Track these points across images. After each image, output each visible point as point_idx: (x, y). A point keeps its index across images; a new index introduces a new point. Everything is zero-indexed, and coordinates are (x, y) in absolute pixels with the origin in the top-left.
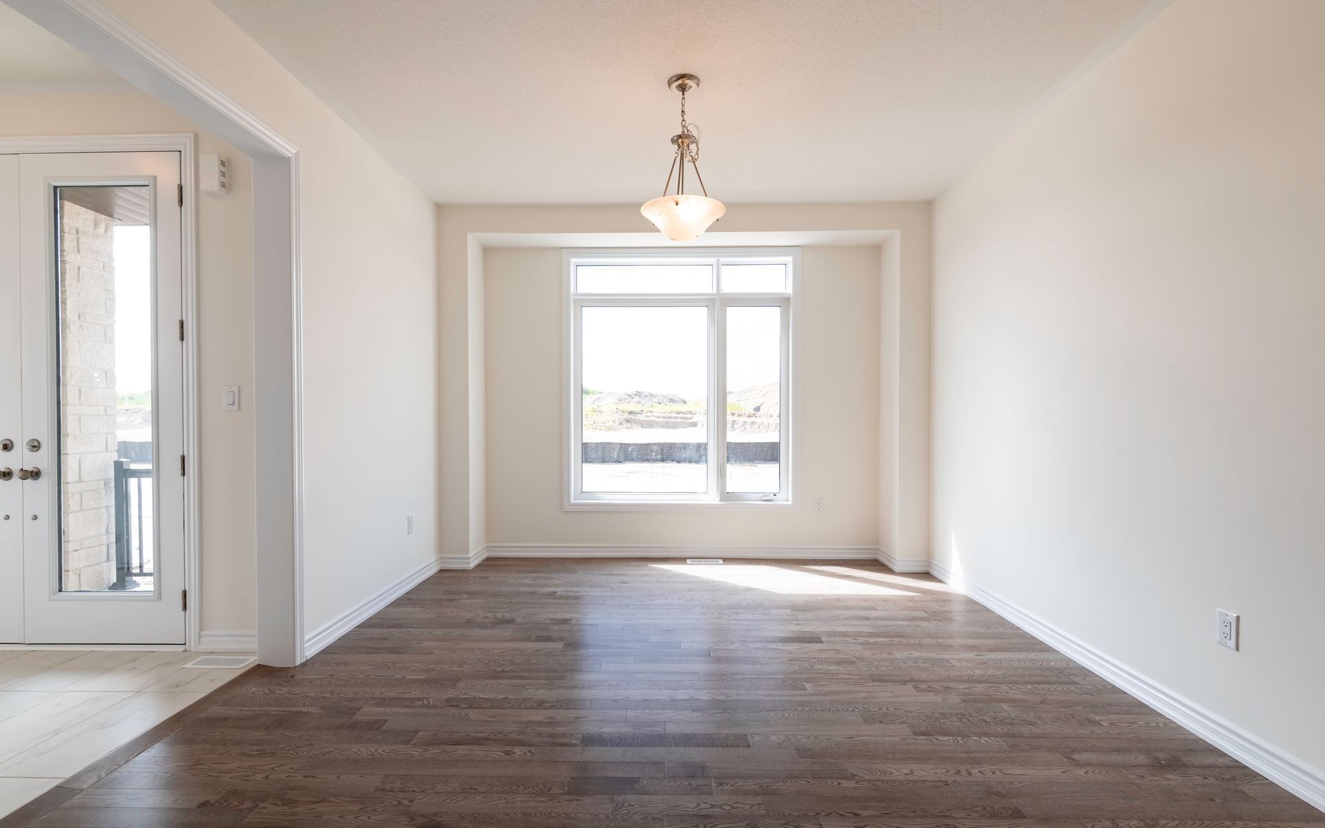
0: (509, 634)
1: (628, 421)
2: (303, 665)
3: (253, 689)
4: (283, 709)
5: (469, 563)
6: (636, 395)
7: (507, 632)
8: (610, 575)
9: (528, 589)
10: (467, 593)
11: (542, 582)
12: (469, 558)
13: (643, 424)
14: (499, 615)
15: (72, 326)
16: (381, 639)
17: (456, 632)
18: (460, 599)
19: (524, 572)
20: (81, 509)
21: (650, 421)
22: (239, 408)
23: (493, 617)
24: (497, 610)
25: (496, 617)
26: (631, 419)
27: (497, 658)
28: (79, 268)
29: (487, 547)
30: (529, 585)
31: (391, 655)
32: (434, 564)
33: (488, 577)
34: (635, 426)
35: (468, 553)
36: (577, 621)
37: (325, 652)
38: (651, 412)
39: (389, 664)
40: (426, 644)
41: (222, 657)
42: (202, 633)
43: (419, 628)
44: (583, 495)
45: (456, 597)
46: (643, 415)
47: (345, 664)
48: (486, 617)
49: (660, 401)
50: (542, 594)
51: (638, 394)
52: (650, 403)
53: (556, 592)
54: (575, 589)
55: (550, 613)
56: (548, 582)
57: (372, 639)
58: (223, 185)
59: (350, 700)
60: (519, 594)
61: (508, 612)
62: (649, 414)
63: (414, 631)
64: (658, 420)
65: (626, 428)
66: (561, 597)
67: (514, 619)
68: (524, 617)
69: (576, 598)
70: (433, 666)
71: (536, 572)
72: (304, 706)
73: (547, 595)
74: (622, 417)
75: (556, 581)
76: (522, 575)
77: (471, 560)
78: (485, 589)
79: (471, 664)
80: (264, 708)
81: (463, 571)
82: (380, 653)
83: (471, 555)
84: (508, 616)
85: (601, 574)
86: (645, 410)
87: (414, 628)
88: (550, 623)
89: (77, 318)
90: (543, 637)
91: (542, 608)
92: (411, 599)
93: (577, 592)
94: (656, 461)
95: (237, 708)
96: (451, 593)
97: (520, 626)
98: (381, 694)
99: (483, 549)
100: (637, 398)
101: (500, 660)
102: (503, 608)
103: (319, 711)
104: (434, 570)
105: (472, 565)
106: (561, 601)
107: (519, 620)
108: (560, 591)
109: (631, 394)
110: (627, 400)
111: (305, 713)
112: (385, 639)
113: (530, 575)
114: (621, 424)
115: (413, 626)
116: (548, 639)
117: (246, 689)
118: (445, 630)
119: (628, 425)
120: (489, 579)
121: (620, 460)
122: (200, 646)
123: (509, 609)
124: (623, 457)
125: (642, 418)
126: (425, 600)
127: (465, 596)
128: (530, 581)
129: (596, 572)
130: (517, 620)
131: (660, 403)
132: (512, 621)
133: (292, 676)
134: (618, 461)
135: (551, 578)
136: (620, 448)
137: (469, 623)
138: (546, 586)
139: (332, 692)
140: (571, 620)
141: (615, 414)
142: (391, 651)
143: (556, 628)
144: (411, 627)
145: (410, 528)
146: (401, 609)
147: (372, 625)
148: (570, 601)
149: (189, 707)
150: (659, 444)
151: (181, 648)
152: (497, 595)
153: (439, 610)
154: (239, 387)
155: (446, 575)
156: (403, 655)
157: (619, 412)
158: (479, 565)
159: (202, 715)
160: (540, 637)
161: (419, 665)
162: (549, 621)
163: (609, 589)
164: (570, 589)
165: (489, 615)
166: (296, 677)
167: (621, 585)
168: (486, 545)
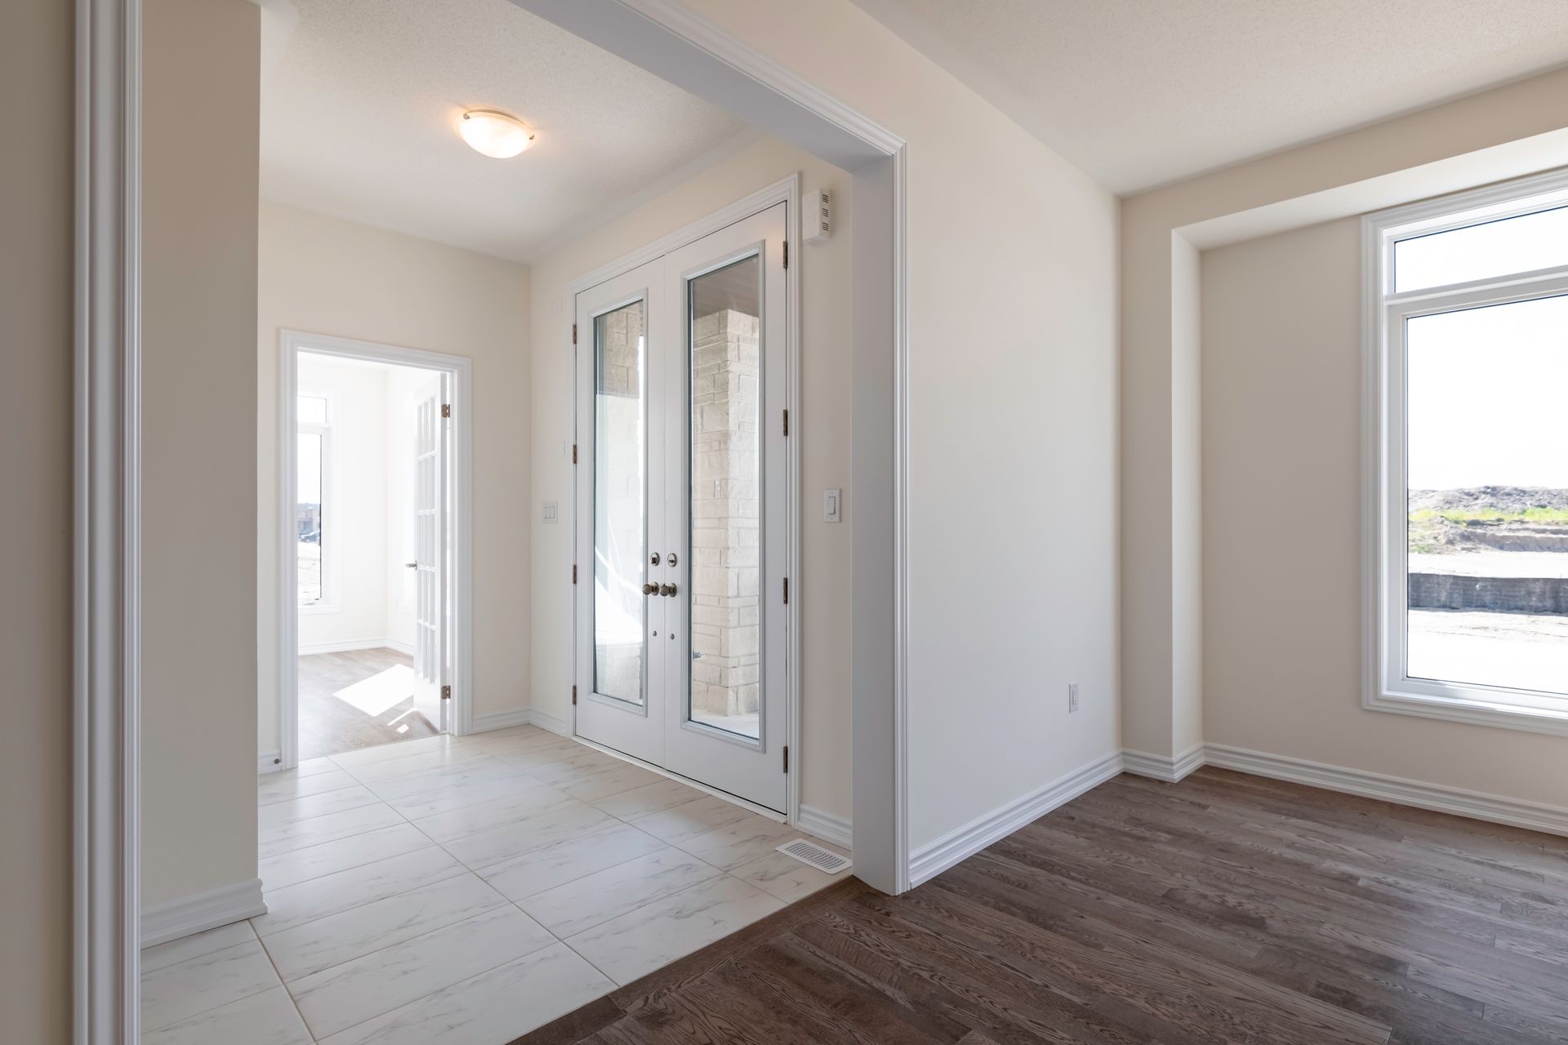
0: (1253, 954)
1: (1466, 538)
2: (906, 896)
3: (838, 919)
4: (862, 975)
5: (1172, 772)
6: (1484, 493)
7: (1251, 951)
8: (1494, 866)
9: (1289, 854)
10: (1168, 831)
11: (1319, 842)
12: (1172, 764)
13: (1500, 544)
14: (1231, 900)
15: (732, 437)
16: (1019, 885)
17: (1145, 912)
18: (1155, 841)
19: (1278, 811)
20: (739, 626)
21: (1518, 537)
22: (841, 521)
23: (1218, 900)
24: (1225, 886)
25: (1224, 902)
26: (1473, 535)
27: (1229, 1010)
28: (739, 376)
29: (1205, 747)
30: (1291, 845)
31: (1031, 925)
32: (1111, 762)
33: (1205, 807)
34: (1482, 546)
35: (1170, 754)
36: (1419, 973)
37: (938, 882)
38: (1522, 522)
39: (1026, 945)
40: (1090, 922)
41: (819, 848)
42: (803, 807)
43: (1080, 881)
44: (1408, 682)
45: (1148, 834)
46: (1503, 527)
47: (962, 918)
48: (1205, 897)
49: (1543, 503)
50: (1323, 875)
51: (1493, 491)
52: (1518, 506)
53: (1357, 879)
54: (1404, 883)
55: (1346, 928)
56: (1332, 846)
57: (1006, 880)
58: (825, 227)
59: (957, 1002)
60: (1271, 860)
61: (1250, 897)
62: (1515, 526)
63: (1073, 885)
64: (1538, 536)
65: (1463, 549)
66: (1368, 894)
67: (1262, 919)
68: (1285, 921)
69: (1409, 906)
70: (1101, 981)
71: (1305, 817)
72: (890, 982)
73: (1336, 879)
74: (1453, 531)
75: (1353, 850)
76: (1274, 817)
77: (1175, 767)
78: (1201, 830)
79: (1173, 1005)
80: (842, 963)
81: (1162, 782)
82: (1013, 914)
83: (1175, 759)
84: (1249, 906)
85: (1467, 860)
86: (1507, 518)
87: (1073, 878)
88: (1348, 957)
89: (737, 429)
90: (1335, 990)
91: (1324, 908)
92: (1073, 818)
93: (1408, 891)
94: (1538, 611)
95: (813, 948)
96: (1138, 822)
97: (1275, 940)
98: (1005, 1009)
99: (1199, 750)
100: (1488, 499)
101: (1237, 1020)
102: (1238, 885)
103: (909, 1006)
104: (1113, 771)
105: (1177, 776)
106: (1370, 905)
107: (1275, 924)
108: (1366, 877)
109: (1472, 491)
110: (1465, 503)
111: (887, 997)
112: (1025, 887)
113: (1293, 821)
114: (1451, 542)
115: (1072, 874)
116: (1348, 1002)
117: (830, 915)
118: (1126, 902)
119: (1469, 545)
120: (1208, 810)
121: (1454, 605)
122: (799, 823)
123: (1252, 892)
124: (1460, 599)
125: (1502, 532)
126: (1094, 826)
127: (1164, 836)
128: (1292, 836)
129: (1453, 851)
130: (1269, 921)
131: (1544, 507)
132: (1258, 923)
133: (888, 914)
134: (1452, 608)
135: (1339, 839)
136: (1452, 584)
137: (1170, 900)
138: (1330, 855)
139: (932, 969)
140: (1404, 964)
141: (1439, 526)
142: (1033, 916)
143: (1368, 977)
144: (1068, 876)
145: (1072, 702)
146: (1055, 834)
147: (1009, 852)
148: (1396, 912)
149: (762, 921)
150: (1546, 580)
151: (781, 819)
152: (1225, 849)
153: (1116, 854)
154: (841, 491)
155: (1132, 784)
156: (1049, 934)
157: (1446, 522)
158: (1189, 778)
159: (772, 942)
160: (1327, 988)
161: (1074, 966)
162: (1345, 951)
163: (1498, 906)
164: (1391, 879)
165: (1210, 892)
166: (892, 917)
167: (1532, 903)
168: (1202, 744)
